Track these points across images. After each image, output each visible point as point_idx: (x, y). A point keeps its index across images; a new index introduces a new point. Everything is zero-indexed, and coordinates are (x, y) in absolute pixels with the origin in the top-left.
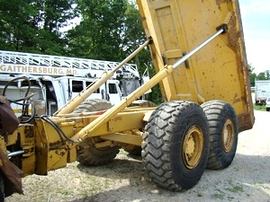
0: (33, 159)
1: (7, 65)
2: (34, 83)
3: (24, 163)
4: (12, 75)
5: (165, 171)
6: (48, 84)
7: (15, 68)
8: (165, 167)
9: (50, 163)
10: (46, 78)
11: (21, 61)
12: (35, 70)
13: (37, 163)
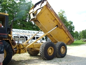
0: (18, 51)
1: (17, 33)
2: (23, 37)
3: (17, 51)
4: (18, 35)
5: (43, 55)
6: (26, 37)
7: (18, 33)
8: (43, 54)
9: (21, 52)
10: (26, 36)
11: (20, 32)
12: (23, 34)
13: (19, 51)
